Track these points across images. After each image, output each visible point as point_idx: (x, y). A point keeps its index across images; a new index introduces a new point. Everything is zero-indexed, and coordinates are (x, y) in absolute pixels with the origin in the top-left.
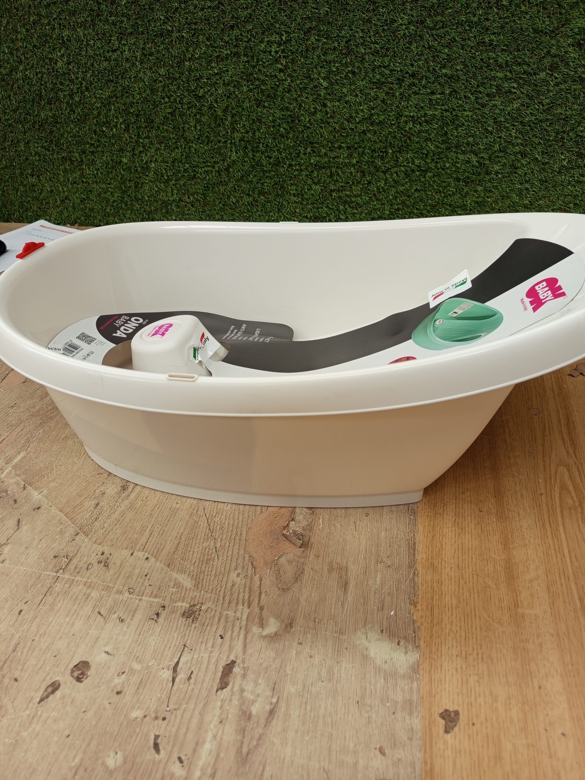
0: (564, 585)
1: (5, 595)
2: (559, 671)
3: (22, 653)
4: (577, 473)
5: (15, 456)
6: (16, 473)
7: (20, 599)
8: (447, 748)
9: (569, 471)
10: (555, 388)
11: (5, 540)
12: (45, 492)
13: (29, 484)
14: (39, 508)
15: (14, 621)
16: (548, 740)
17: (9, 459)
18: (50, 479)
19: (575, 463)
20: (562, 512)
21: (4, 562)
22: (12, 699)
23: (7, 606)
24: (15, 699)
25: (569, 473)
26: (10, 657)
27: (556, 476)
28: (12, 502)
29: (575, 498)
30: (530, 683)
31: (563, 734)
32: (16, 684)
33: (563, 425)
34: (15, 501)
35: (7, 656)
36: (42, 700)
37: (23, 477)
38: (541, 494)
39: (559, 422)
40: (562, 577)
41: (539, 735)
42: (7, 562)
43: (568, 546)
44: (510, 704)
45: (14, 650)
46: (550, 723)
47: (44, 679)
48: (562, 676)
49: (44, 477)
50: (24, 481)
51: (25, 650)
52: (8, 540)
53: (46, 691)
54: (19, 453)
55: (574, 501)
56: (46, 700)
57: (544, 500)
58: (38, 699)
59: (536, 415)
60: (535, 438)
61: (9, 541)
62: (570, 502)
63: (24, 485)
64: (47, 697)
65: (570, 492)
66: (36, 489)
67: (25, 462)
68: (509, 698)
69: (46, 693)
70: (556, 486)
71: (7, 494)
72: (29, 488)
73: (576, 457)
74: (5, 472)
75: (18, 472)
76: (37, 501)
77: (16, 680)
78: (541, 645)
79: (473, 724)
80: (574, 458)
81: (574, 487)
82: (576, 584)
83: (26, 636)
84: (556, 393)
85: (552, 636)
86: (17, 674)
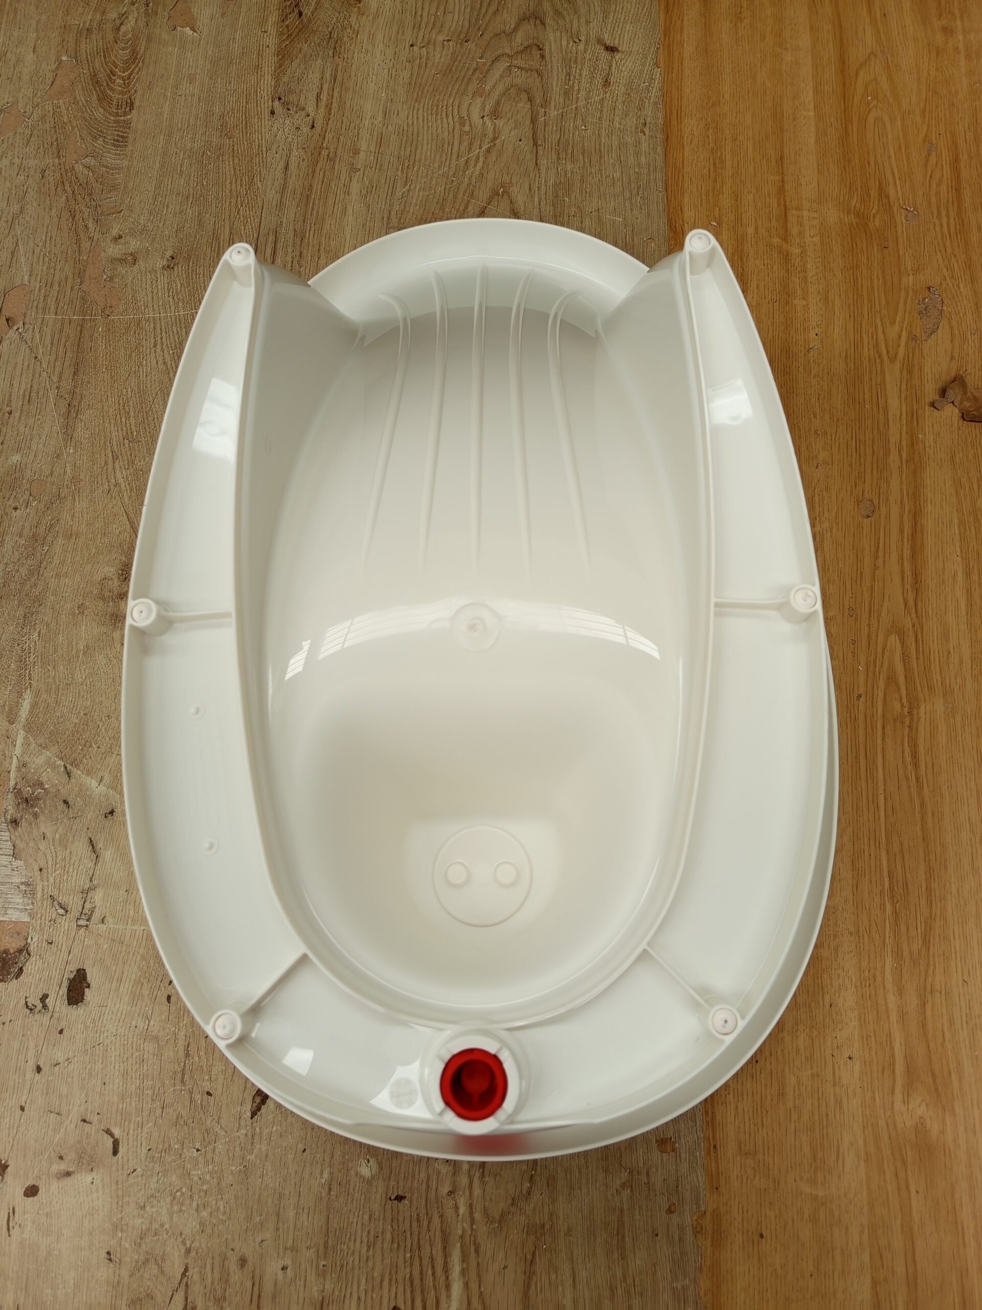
0: (872, 856)
1: (134, 976)
2: (854, 981)
3: (199, 1057)
4: (914, 646)
5: (18, 704)
6: (39, 742)
7: (160, 979)
8: (729, 1093)
9: (903, 643)
10: (904, 443)
11: (88, 881)
12: (107, 778)
13: (72, 765)
14: (112, 812)
15: (167, 1014)
16: (834, 1067)
17: (11, 710)
18: (102, 749)
19: (914, 626)
20: (883, 728)
21: (105, 921)
22: (216, 1119)
23: (145, 991)
24: (219, 1118)
25: (902, 647)
26: (187, 1066)
27: (883, 656)
28: (61, 806)
29: (904, 700)
30: (821, 1001)
31: (850, 1058)
32: (211, 1099)
33: (906, 540)
34: (65, 802)
35: (182, 1064)
36: (253, 1114)
37: (55, 749)
38: (860, 696)
39: (901, 531)
40: (872, 842)
41: (825, 1063)
42: (109, 919)
43: (885, 790)
44: (797, 1031)
45: (187, 1055)
46: (837, 1047)
47: (245, 1087)
48: (856, 987)
49: (91, 746)
50: (61, 759)
51: (202, 1053)
52: (91, 881)
53: (254, 1102)
54: (20, 695)
55: (902, 706)
56: (259, 1113)
57: (861, 707)
58: (249, 1114)
59: (868, 517)
60: (861, 573)
61: (95, 882)
62: (897, 706)
63: (66, 768)
64: (259, 1109)
65: (899, 688)
66: (88, 773)
67: (41, 715)
68: (797, 1025)
69: (255, 1105)
70: (881, 679)
71: (45, 789)
72: (76, 772)
73: (916, 612)
74: (19, 743)
75: (41, 740)
76: (102, 799)
77: (209, 1094)
78: (836, 949)
79: (757, 1062)
80: (913, 615)
81: (906, 677)
82: (888, 853)
83: (193, 1031)
84: (904, 455)
85: (851, 934)
86: (207, 1086)
